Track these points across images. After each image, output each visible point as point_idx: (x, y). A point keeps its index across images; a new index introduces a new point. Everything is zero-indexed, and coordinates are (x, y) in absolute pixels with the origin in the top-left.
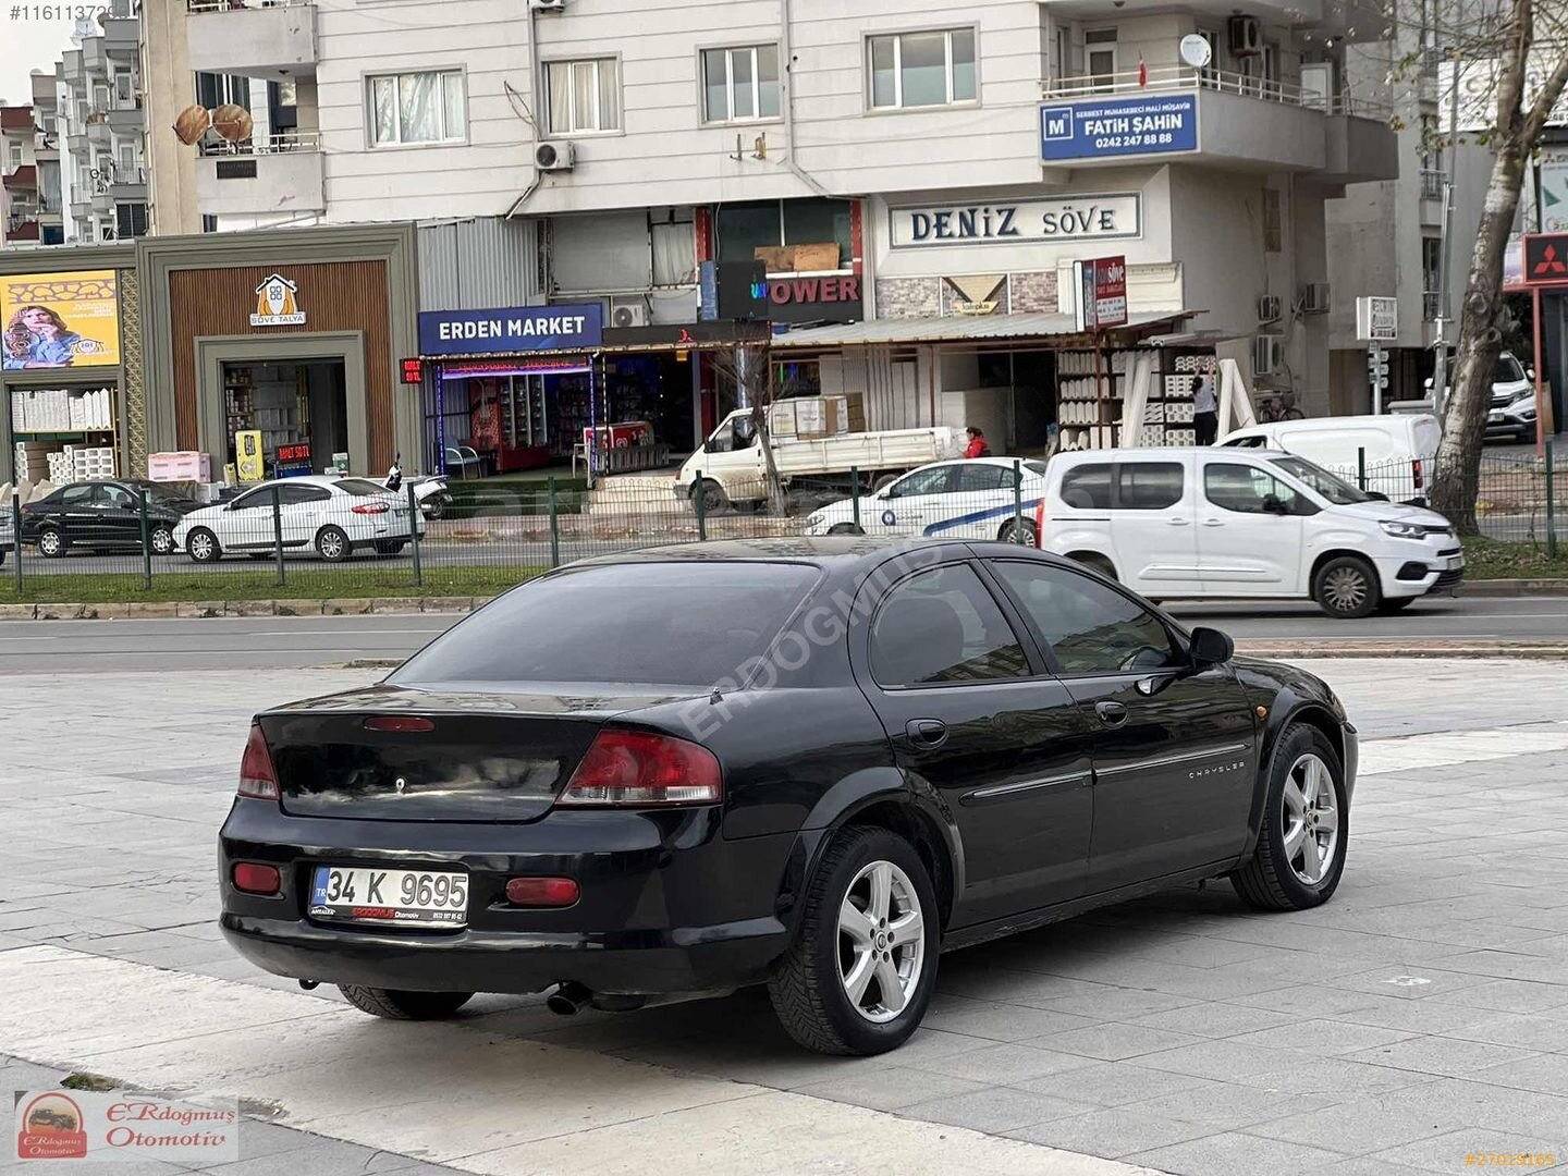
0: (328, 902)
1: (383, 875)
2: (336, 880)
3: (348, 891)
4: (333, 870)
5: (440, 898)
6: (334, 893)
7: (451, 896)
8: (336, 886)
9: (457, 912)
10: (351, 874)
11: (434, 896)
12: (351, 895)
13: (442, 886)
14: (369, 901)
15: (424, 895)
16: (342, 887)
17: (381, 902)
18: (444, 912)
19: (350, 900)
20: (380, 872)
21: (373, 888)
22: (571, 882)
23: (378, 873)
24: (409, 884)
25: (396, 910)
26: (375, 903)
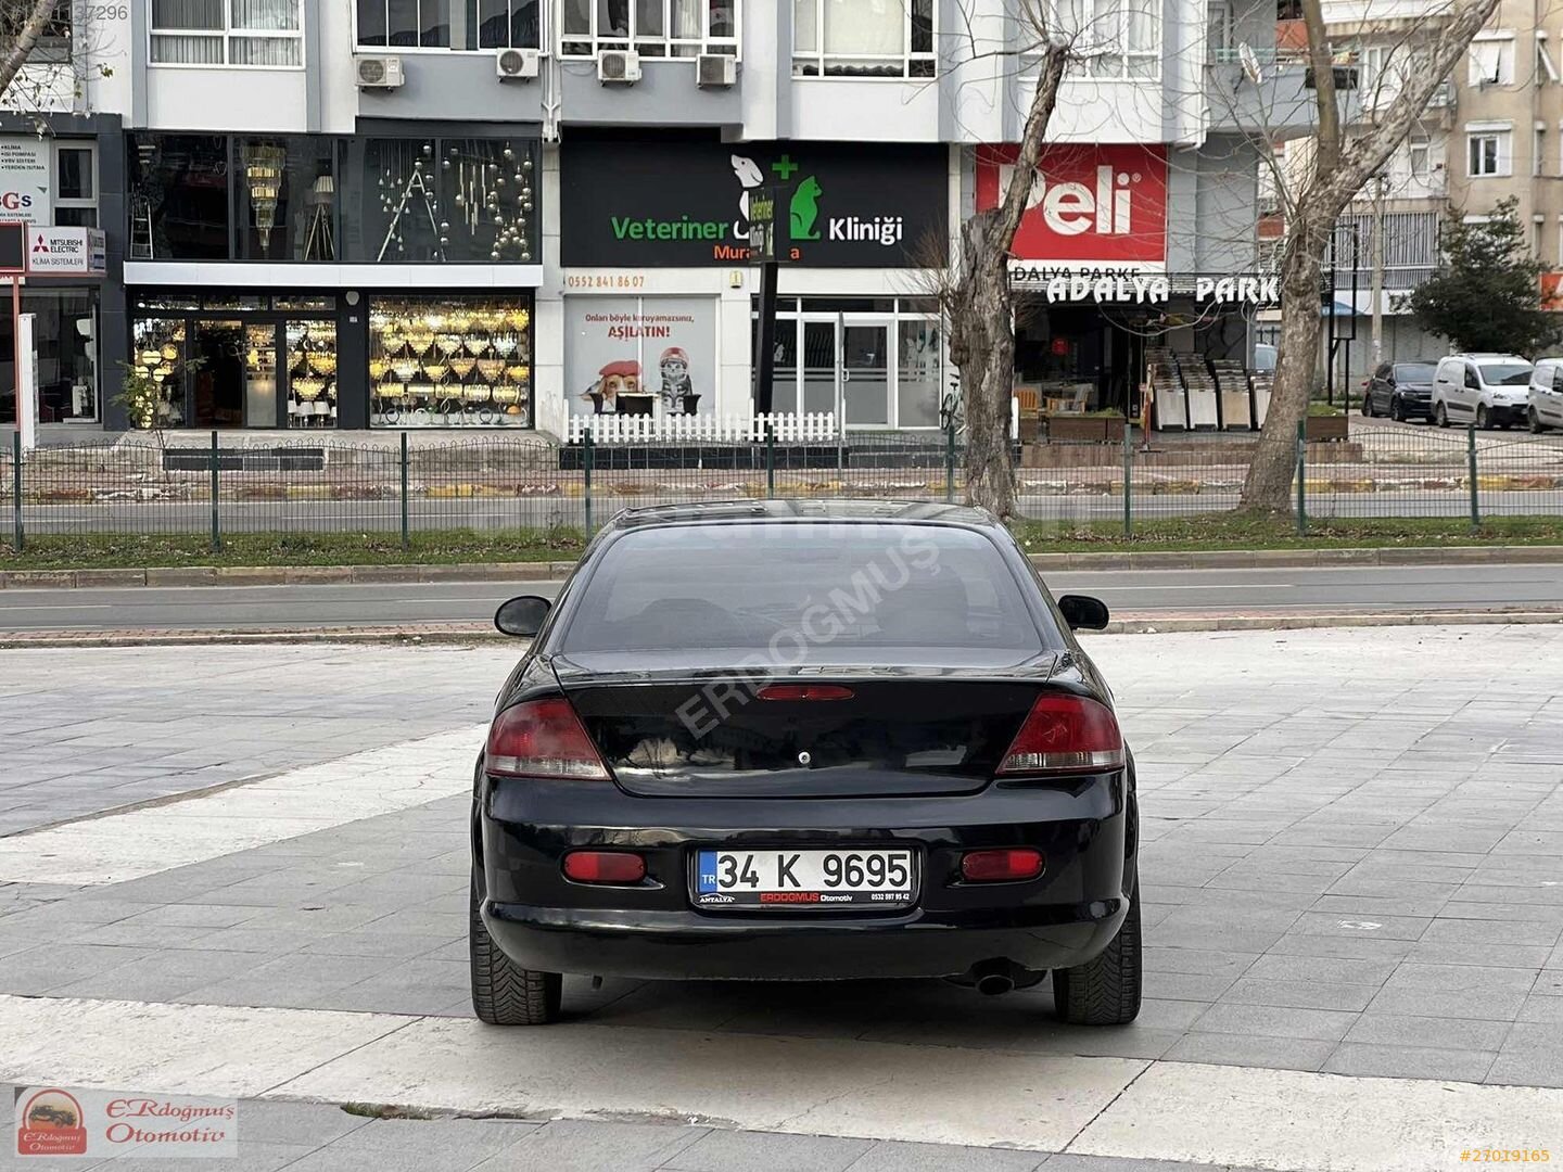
0: (721, 888)
1: (796, 857)
2: (728, 864)
3: (749, 875)
4: (720, 855)
5: (877, 878)
6: (728, 879)
7: (888, 875)
8: (730, 872)
9: (903, 893)
10: (750, 858)
11: (867, 876)
12: (754, 880)
13: (876, 865)
14: (781, 884)
15: (854, 876)
16: (739, 872)
17: (797, 885)
18: (884, 892)
19: (754, 886)
20: (791, 854)
21: (784, 871)
22: (1034, 855)
23: (788, 855)
24: (833, 865)
25: (821, 893)
26: (788, 886)
